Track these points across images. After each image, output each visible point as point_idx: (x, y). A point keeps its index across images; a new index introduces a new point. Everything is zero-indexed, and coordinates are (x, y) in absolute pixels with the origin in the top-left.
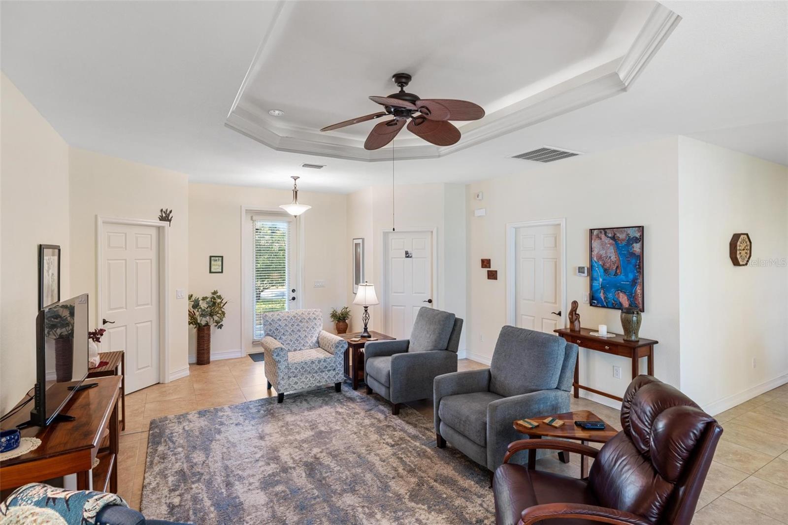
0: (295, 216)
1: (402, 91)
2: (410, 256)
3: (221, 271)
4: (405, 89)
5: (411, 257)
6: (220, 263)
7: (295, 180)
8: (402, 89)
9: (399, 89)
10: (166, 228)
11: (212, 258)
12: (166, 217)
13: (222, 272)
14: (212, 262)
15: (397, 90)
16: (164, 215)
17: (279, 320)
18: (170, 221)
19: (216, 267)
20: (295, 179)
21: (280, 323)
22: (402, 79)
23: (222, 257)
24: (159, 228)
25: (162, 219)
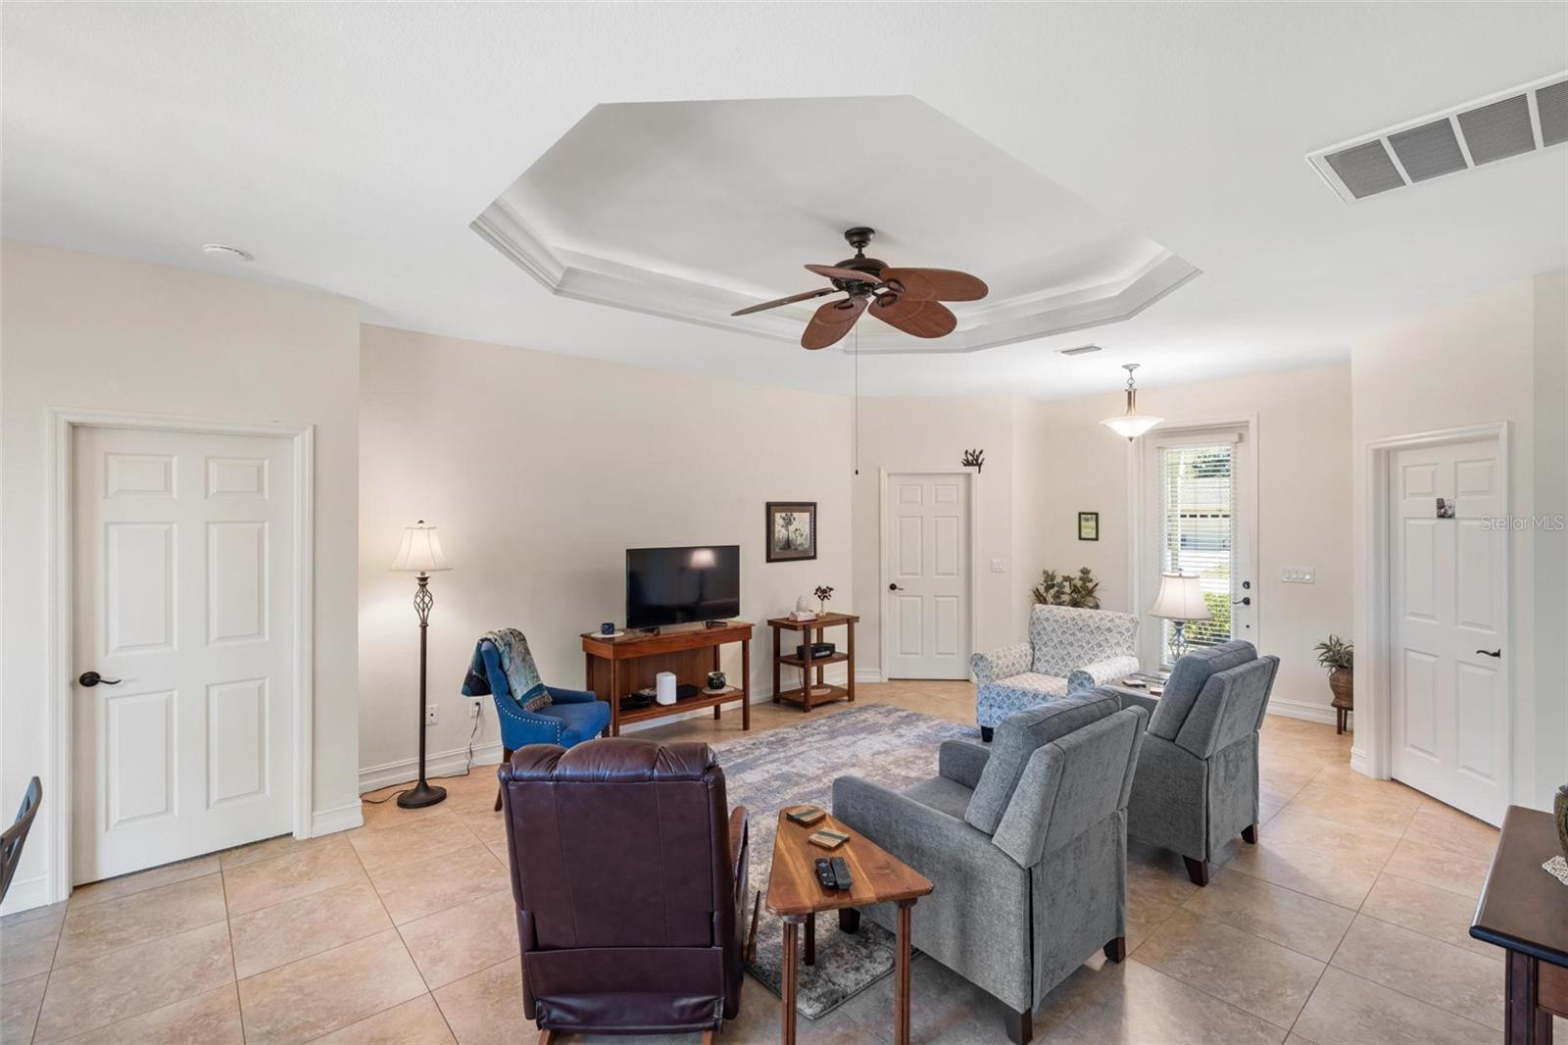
0: (1131, 439)
1: (860, 255)
2: (1450, 513)
3: (1094, 537)
4: (864, 251)
5: (1451, 517)
6: (1093, 524)
7: (1131, 371)
8: (860, 251)
9: (856, 251)
10: (974, 476)
11: (1083, 516)
12: (974, 461)
13: (1097, 539)
14: (1083, 523)
15: (851, 253)
16: (970, 458)
17: (1047, 619)
18: (980, 465)
19: (1088, 530)
20: (1130, 368)
21: (1046, 624)
22: (859, 236)
23: (1097, 514)
24: (969, 475)
25: (968, 463)
